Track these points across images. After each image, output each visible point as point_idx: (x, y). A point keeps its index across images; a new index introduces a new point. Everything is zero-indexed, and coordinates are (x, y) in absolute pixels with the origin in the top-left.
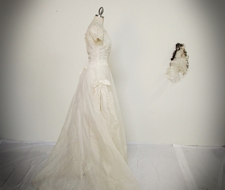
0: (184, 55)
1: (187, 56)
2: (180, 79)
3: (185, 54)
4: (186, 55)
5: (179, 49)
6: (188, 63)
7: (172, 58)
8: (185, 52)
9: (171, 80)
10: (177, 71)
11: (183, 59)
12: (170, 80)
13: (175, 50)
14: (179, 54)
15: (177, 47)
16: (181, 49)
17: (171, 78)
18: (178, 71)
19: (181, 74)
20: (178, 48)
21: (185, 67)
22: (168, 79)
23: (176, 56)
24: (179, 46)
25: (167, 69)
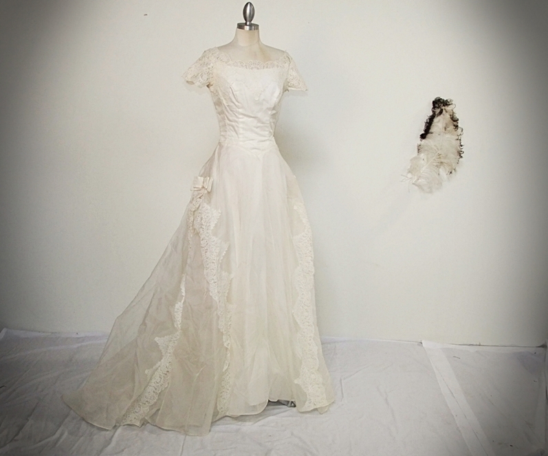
0: (452, 127)
1: (459, 130)
2: (441, 184)
3: (455, 123)
4: (456, 127)
5: (441, 112)
6: (461, 146)
7: (423, 132)
8: (454, 120)
9: (419, 186)
10: (435, 164)
11: (448, 136)
12: (416, 185)
13: (431, 114)
14: (439, 123)
15: (434, 107)
16: (444, 111)
17: (420, 181)
18: (437, 166)
19: (443, 172)
20: (438, 111)
21: (453, 156)
22: (413, 184)
23: (433, 129)
24: (439, 104)
25: (411, 160)
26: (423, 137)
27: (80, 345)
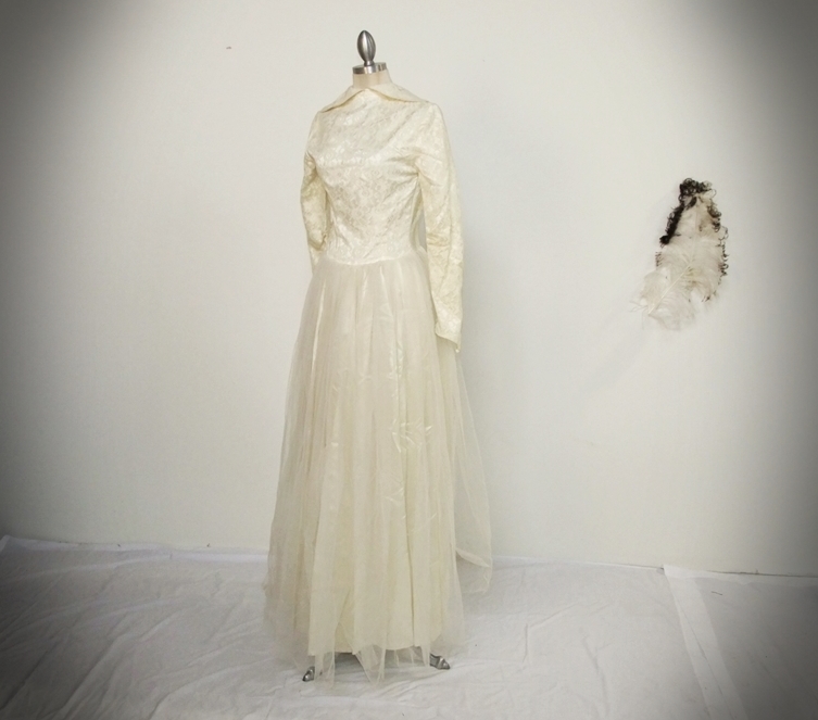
0: (710, 227)
1: (722, 231)
2: (693, 316)
3: (715, 220)
4: (717, 225)
5: (693, 203)
6: (725, 256)
7: (665, 234)
8: (714, 215)
9: (660, 320)
10: (684, 284)
11: (704, 240)
12: (654, 317)
13: (677, 204)
14: (690, 220)
15: (683, 194)
16: (698, 201)
17: (660, 310)
18: (687, 288)
19: (697, 297)
20: (688, 200)
21: (713, 271)
22: (650, 315)
23: (682, 228)
24: (691, 190)
25: (646, 277)
26: (665, 240)
27: (120, 563)
